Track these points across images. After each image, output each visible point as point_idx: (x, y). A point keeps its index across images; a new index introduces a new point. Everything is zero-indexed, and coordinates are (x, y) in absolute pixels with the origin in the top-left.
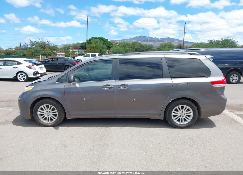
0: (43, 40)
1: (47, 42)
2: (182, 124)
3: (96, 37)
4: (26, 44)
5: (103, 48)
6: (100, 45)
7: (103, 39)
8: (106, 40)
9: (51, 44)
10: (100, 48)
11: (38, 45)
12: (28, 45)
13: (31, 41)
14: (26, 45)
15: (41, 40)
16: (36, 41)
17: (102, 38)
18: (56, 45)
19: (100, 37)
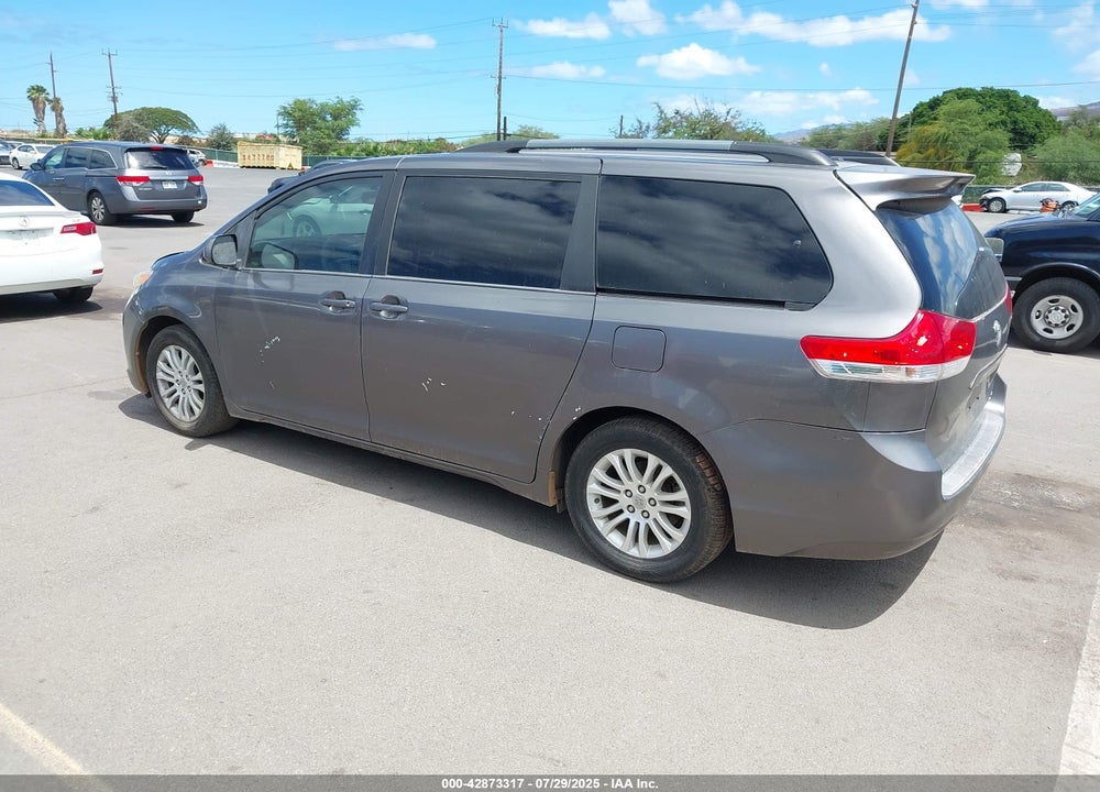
0: (710, 107)
1: (728, 113)
2: (634, 552)
3: (972, 87)
4: (640, 122)
5: (988, 145)
6: (973, 130)
7: (1008, 96)
8: (1024, 104)
9: (740, 125)
10: (972, 146)
11: (686, 127)
12: (648, 127)
13: (662, 112)
14: (641, 128)
15: (702, 107)
16: (681, 112)
17: (1004, 91)
18: (763, 131)
19: (992, 89)
